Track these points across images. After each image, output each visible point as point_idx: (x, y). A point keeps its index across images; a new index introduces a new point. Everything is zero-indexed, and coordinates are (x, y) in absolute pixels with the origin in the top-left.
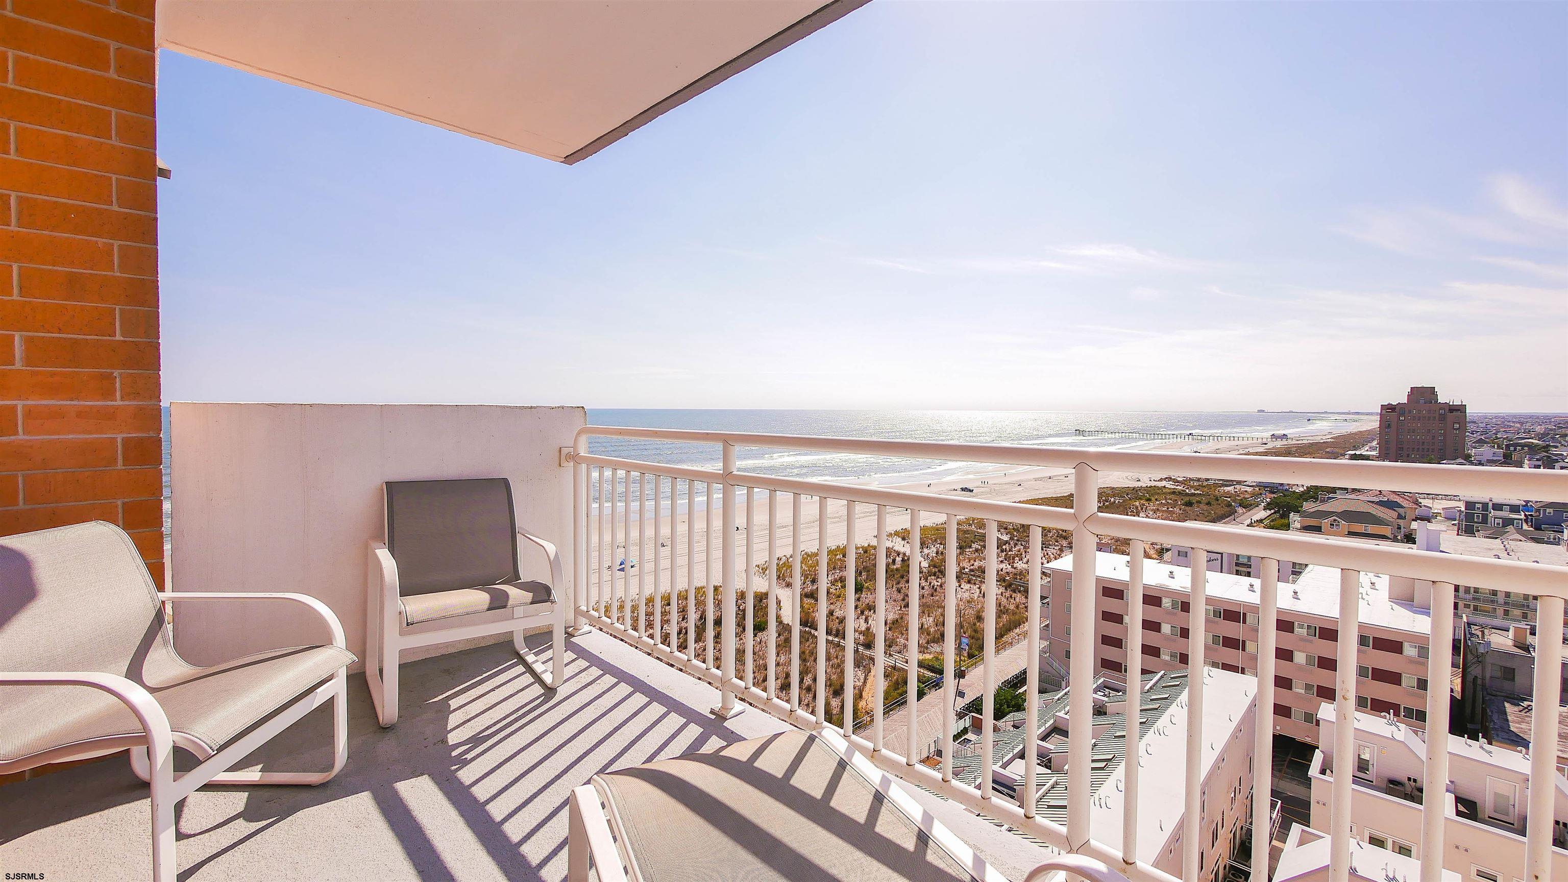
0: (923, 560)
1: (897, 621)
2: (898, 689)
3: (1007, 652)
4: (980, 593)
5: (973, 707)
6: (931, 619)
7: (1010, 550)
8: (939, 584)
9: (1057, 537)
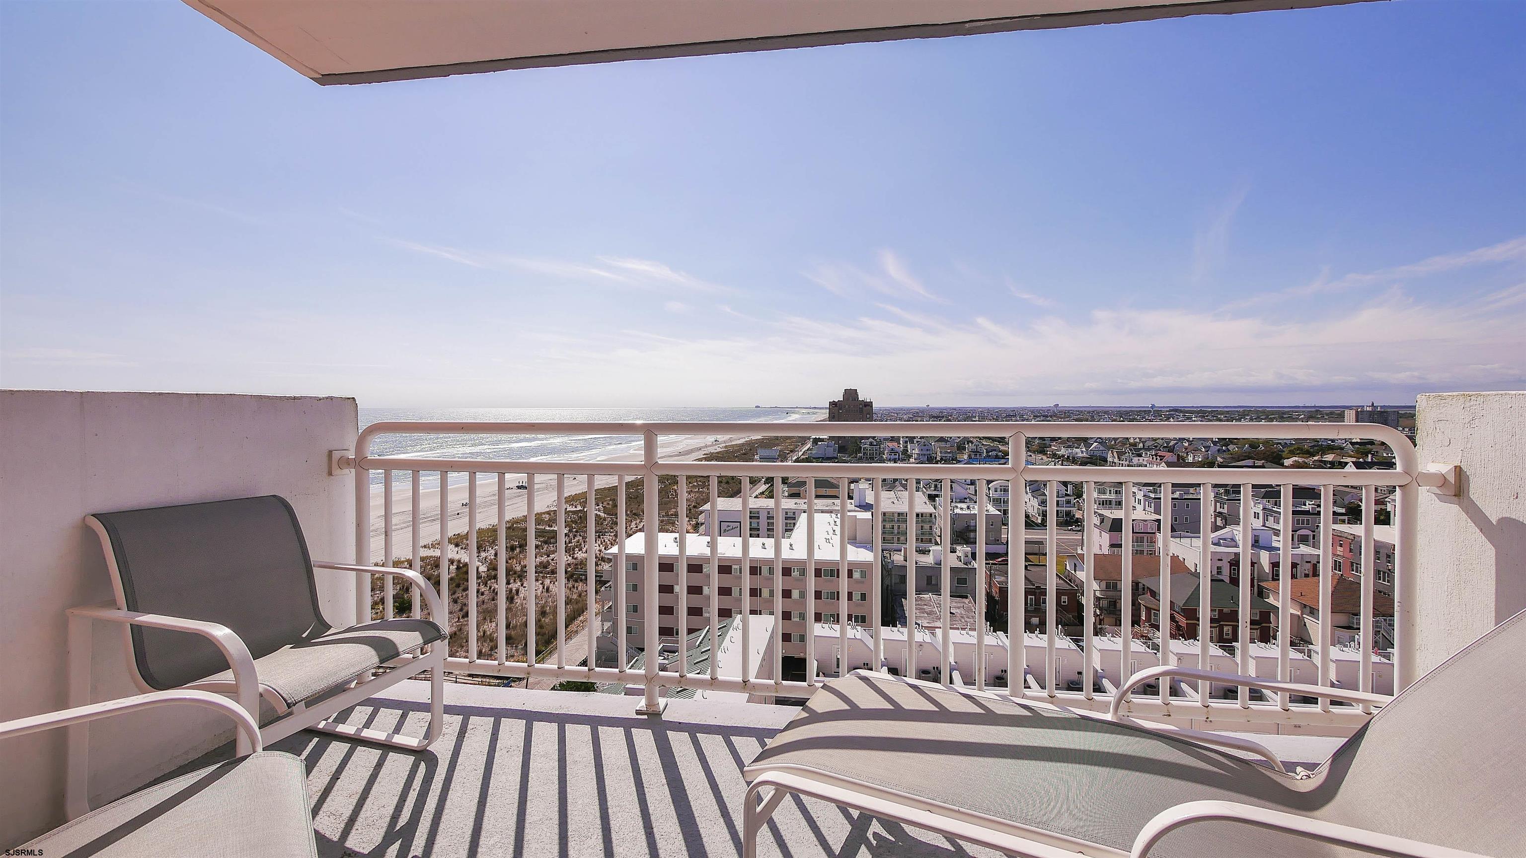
0: (481, 564)
4: (544, 587)
9: (612, 524)
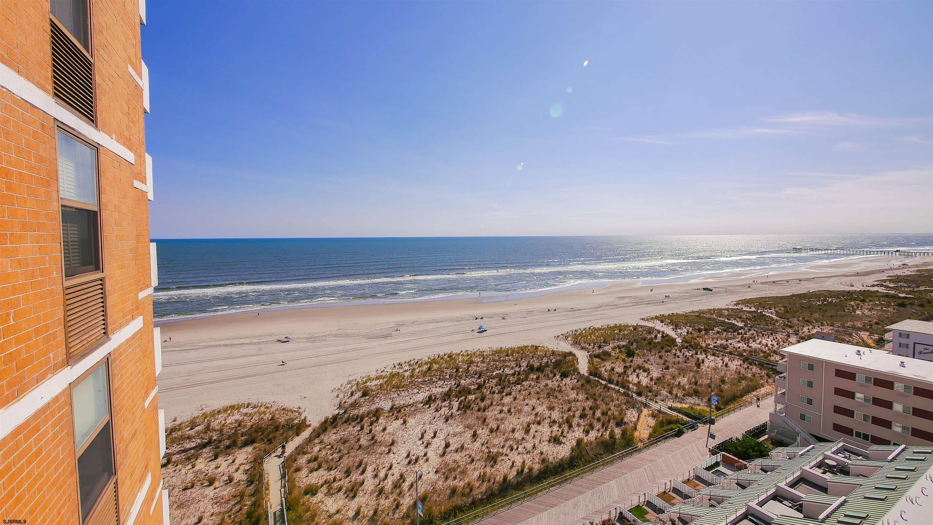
0: (677, 337)
1: (660, 378)
2: (663, 427)
3: (747, 409)
4: (723, 363)
5: (722, 447)
6: (686, 379)
7: (745, 334)
8: (690, 354)
9: (784, 326)
